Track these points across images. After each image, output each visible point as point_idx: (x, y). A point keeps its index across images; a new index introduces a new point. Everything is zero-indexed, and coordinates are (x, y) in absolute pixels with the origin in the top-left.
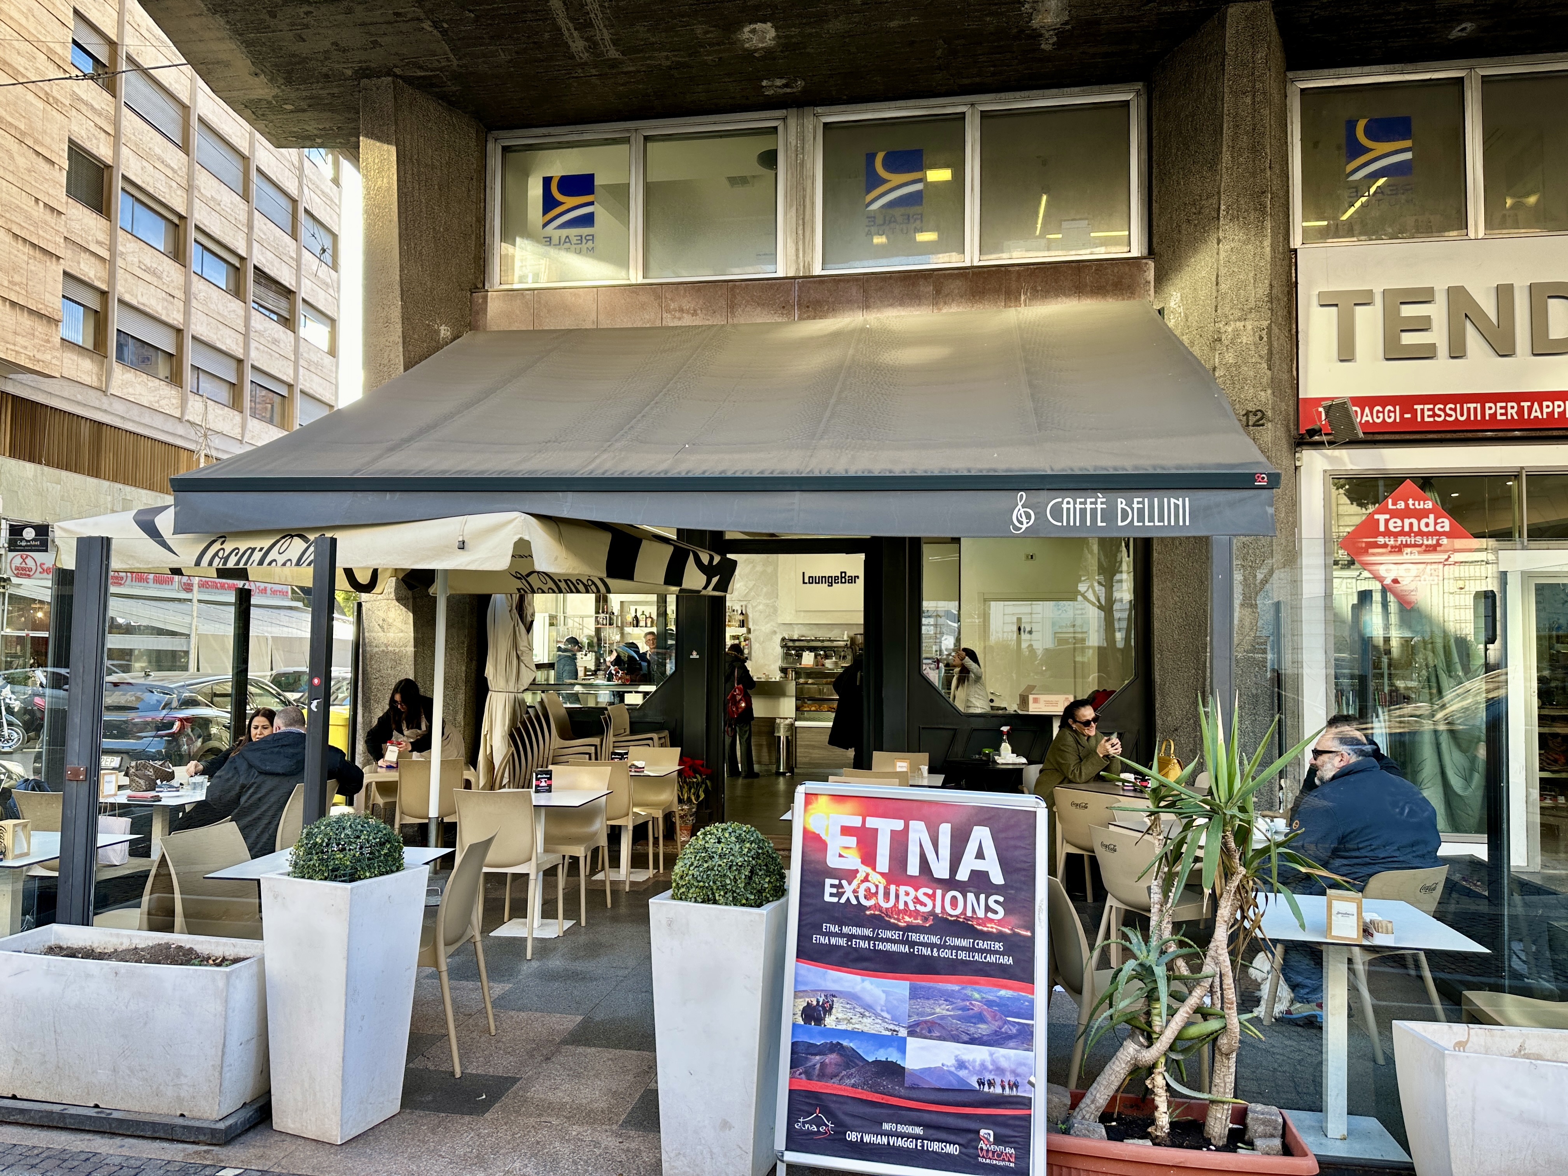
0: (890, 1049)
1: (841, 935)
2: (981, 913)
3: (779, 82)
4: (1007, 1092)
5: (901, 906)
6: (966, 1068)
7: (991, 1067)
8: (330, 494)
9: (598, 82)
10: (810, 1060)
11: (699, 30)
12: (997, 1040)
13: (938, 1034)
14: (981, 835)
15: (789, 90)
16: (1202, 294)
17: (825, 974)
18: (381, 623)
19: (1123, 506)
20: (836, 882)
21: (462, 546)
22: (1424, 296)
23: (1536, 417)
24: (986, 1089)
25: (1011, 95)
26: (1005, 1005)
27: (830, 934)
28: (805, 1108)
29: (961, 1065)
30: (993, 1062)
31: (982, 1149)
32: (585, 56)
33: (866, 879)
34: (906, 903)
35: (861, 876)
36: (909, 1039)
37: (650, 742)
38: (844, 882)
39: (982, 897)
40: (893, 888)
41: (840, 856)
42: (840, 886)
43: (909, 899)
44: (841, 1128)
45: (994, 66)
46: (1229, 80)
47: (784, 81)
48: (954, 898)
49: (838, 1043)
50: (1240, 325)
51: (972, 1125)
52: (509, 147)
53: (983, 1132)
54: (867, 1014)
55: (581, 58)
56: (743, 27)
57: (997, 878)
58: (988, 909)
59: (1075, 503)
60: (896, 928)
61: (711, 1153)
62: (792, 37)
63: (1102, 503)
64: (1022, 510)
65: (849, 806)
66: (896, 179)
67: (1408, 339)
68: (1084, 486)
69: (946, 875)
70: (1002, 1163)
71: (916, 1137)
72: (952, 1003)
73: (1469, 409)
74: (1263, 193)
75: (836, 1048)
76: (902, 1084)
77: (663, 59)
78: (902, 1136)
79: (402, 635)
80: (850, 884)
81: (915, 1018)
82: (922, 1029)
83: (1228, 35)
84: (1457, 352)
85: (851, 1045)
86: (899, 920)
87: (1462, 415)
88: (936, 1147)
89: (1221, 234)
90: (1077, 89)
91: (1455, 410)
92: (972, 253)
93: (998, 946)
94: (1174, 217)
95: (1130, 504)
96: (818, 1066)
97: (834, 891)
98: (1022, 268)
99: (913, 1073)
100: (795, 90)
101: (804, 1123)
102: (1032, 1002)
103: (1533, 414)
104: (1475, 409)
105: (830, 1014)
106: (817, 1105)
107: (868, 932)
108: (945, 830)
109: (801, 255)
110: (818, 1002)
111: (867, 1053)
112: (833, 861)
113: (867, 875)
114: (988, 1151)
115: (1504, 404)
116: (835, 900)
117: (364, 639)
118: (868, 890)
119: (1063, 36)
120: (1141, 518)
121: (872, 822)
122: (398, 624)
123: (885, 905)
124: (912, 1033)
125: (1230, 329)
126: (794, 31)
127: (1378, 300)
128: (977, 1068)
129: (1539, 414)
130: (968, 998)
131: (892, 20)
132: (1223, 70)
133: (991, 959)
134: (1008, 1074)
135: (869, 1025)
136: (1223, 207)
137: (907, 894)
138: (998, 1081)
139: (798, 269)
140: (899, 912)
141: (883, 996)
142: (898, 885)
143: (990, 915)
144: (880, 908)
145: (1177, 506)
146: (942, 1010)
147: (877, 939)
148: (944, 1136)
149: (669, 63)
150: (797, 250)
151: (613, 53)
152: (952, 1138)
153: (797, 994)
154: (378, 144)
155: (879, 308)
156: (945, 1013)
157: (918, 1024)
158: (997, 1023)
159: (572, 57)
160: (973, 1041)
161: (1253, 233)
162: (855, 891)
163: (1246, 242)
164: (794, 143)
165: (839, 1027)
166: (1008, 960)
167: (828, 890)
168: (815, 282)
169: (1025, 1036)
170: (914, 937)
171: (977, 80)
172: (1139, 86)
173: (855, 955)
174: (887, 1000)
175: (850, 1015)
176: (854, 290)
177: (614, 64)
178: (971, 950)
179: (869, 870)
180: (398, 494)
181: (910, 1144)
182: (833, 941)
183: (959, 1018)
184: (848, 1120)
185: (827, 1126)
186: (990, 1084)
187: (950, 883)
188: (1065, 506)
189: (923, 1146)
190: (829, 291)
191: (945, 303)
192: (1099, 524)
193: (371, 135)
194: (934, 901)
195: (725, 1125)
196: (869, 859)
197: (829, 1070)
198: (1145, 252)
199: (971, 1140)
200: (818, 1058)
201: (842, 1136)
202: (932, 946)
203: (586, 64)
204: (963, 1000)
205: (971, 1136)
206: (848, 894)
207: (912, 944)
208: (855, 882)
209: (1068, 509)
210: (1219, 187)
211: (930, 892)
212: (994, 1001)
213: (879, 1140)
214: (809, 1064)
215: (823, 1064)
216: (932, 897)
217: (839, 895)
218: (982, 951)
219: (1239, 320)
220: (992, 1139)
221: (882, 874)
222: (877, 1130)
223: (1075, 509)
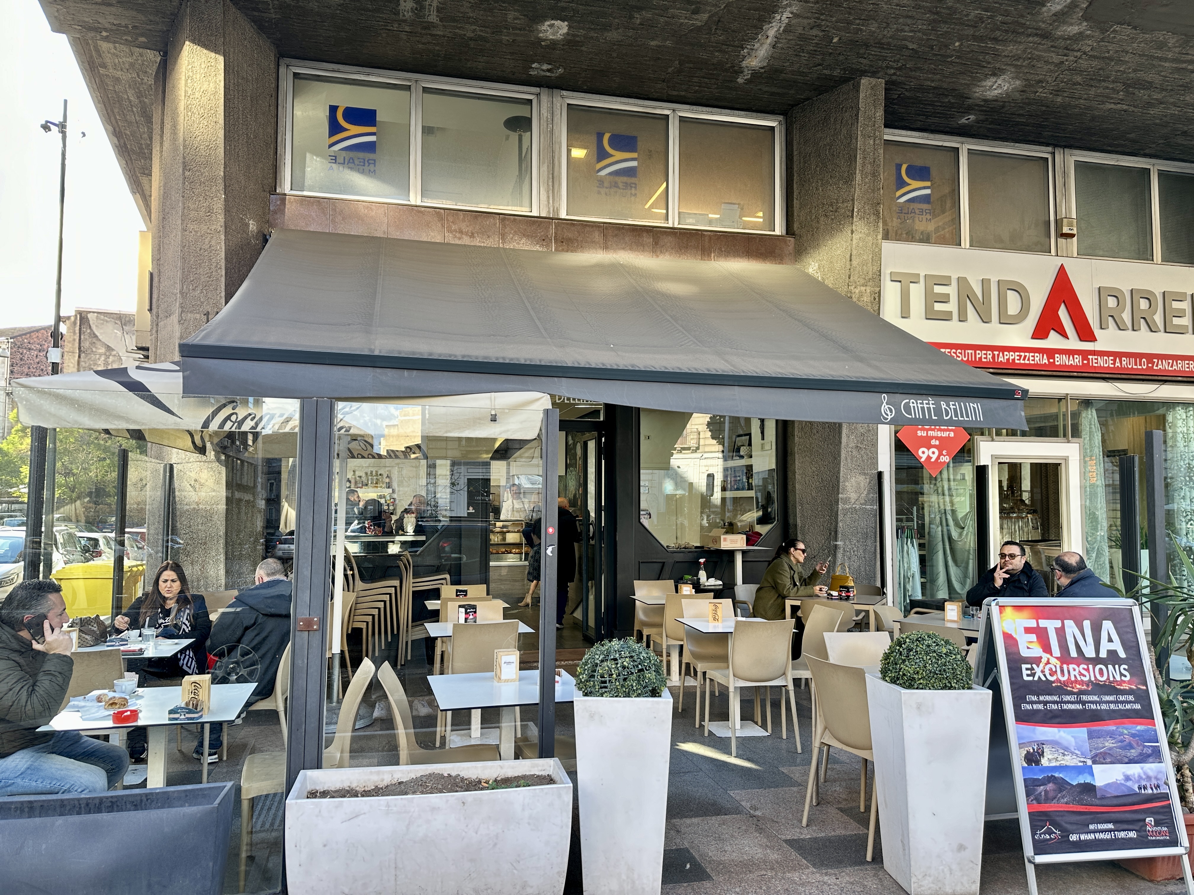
0: (1085, 775)
1: (1039, 702)
2: (1118, 678)
3: (545, 67)
4: (1155, 791)
5: (1073, 679)
6: (1131, 780)
7: (1144, 777)
8: (350, 368)
9: (405, 37)
10: (1036, 790)
11: (511, 15)
12: (1141, 759)
13: (1109, 760)
14: (1108, 626)
15: (548, 74)
16: (838, 266)
17: (1034, 730)
18: (192, 483)
19: (945, 406)
20: (1029, 666)
21: (494, 419)
22: (945, 281)
23: (1001, 361)
24: (1143, 792)
25: (700, 108)
26: (1142, 735)
27: (1032, 703)
28: (1039, 823)
29: (1127, 778)
30: (1145, 773)
31: (1149, 831)
32: (408, 15)
33: (1048, 663)
34: (1075, 676)
35: (1044, 660)
36: (1093, 766)
37: (443, 581)
38: (1034, 666)
39: (1117, 666)
40: (1065, 666)
41: (1028, 648)
42: (1032, 669)
43: (1076, 673)
44: (1066, 833)
45: (700, 87)
46: (861, 127)
47: (550, 67)
48: (1101, 670)
49: (1052, 776)
50: (863, 288)
51: (1141, 817)
52: (299, 74)
53: (1148, 820)
54: (1066, 753)
55: (404, 16)
56: (545, 21)
57: (1122, 654)
58: (1122, 675)
59: (917, 403)
60: (1071, 693)
61: (951, 870)
62: (578, 36)
63: (933, 404)
64: (887, 406)
65: (1026, 613)
66: (619, 155)
67: (938, 307)
68: (922, 392)
69: (1093, 655)
70: (1162, 838)
71: (1110, 831)
72: (1115, 738)
73: (968, 353)
74: (879, 204)
75: (1052, 779)
76: (1096, 797)
77: (469, 30)
78: (1102, 831)
79: (214, 494)
80: (1038, 667)
81: (1094, 752)
82: (1099, 758)
83: (861, 97)
84: (963, 319)
85: (1061, 775)
86: (1073, 688)
87: (965, 357)
88: (1122, 835)
89: (854, 228)
90: (743, 113)
91: (961, 353)
92: (673, 218)
93: (1131, 698)
94: (813, 211)
95: (948, 405)
96: (1043, 793)
97: (1029, 672)
98: (712, 234)
99: (1101, 788)
100: (553, 75)
101: (1040, 834)
102: (1155, 731)
103: (1000, 359)
104: (971, 353)
105: (1043, 757)
106: (1047, 820)
107: (1056, 698)
108: (1087, 624)
109: (551, 201)
110: (1034, 749)
111: (1072, 780)
112: (1024, 653)
113: (1048, 659)
114: (1152, 831)
115: (985, 352)
116: (1031, 678)
117: (174, 498)
118: (1051, 669)
119: (756, 75)
120: (956, 416)
121: (1043, 623)
122: (211, 483)
123: (1062, 679)
124: (1094, 762)
125: (857, 291)
126: (582, 32)
127: (922, 280)
128: (1137, 778)
129: (1002, 359)
130: (1122, 734)
131: (653, 39)
132: (858, 119)
133: (1128, 707)
134: (1153, 779)
135: (1070, 761)
136: (855, 210)
137: (1074, 670)
138: (1148, 786)
139: (549, 212)
140: (1072, 682)
141: (1073, 740)
142: (1068, 665)
143: (1123, 678)
144: (1060, 681)
145: (974, 408)
146: (1109, 744)
147: (1062, 702)
148: (1126, 826)
149: (472, 35)
150: (548, 197)
151: (433, 18)
152: (1131, 827)
153: (1021, 745)
154: (205, 51)
155: (615, 250)
156: (1112, 745)
157: (1096, 755)
158: (1140, 748)
159: (397, 13)
160: (1131, 761)
161: (872, 229)
162: (1042, 672)
163: (868, 235)
164: (545, 115)
165: (1051, 765)
166: (1138, 706)
167: (1025, 672)
168: (567, 224)
169: (1156, 755)
170: (1084, 698)
171: (683, 93)
172: (781, 118)
173: (1050, 715)
174: (1076, 742)
175: (1056, 755)
176: (596, 234)
177: (429, 26)
178: (1116, 702)
179: (1048, 656)
180: (415, 372)
181: (1107, 836)
182: (1035, 707)
183: (1120, 748)
184: (1069, 827)
185: (1055, 833)
186: (1145, 788)
187: (1096, 661)
188: (911, 405)
189: (1115, 836)
190: (578, 232)
191: (661, 252)
192: (934, 418)
193: (198, 41)
194: (1089, 672)
195: (961, 848)
196: (1047, 649)
197: (1051, 794)
198: (784, 233)
199: (1142, 826)
200: (1042, 787)
201: (1066, 839)
202: (1095, 702)
203: (405, 21)
204: (1120, 736)
205: (1141, 824)
206: (1039, 674)
207: (1084, 703)
208: (1042, 665)
209: (914, 407)
210: (853, 196)
211: (1086, 667)
212: (1135, 734)
213: (1090, 837)
214: (1037, 793)
215: (1046, 791)
216: (1087, 670)
217: (1033, 675)
218: (1122, 702)
219: (863, 286)
220: (1153, 824)
221: (1057, 658)
222: (1086, 830)
223: (918, 407)
